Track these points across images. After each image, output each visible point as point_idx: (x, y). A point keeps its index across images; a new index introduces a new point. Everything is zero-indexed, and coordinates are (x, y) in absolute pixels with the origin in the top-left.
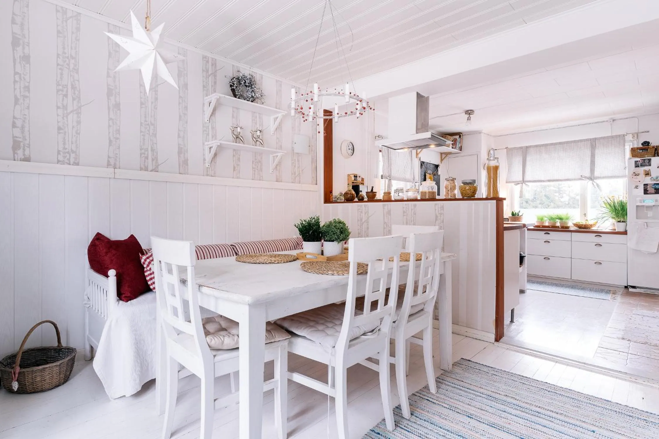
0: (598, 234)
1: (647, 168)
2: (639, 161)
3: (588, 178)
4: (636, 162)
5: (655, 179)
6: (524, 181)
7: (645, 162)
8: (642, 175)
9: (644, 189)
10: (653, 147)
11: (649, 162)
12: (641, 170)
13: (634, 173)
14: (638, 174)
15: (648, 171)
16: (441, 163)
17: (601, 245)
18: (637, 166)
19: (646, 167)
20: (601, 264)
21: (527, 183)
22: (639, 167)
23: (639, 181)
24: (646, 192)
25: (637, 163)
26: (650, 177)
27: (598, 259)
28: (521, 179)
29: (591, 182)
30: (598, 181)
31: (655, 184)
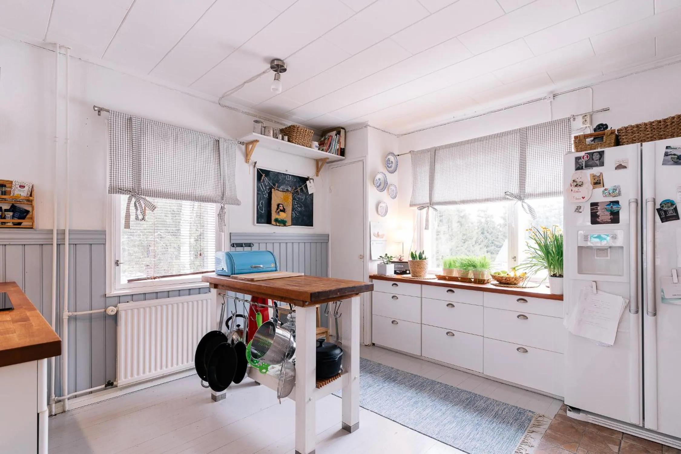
0: (523, 296)
1: (596, 171)
2: (583, 158)
3: (516, 197)
4: (577, 159)
5: (611, 192)
6: (431, 204)
7: (593, 160)
8: (588, 185)
9: (591, 213)
10: (613, 132)
11: (600, 159)
12: (587, 174)
13: (574, 181)
14: (580, 184)
15: (599, 177)
16: (317, 175)
17: (527, 318)
18: (579, 168)
19: (595, 168)
20: (527, 351)
21: (436, 207)
22: (582, 168)
23: (583, 198)
24: (595, 219)
25: (580, 161)
26: (603, 189)
27: (522, 343)
28: (428, 201)
29: (519, 203)
30: (529, 202)
31: (611, 202)
